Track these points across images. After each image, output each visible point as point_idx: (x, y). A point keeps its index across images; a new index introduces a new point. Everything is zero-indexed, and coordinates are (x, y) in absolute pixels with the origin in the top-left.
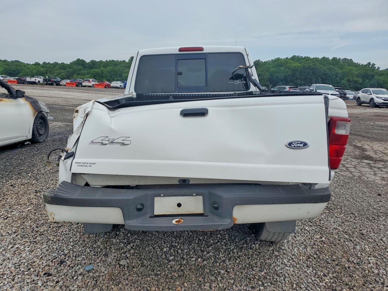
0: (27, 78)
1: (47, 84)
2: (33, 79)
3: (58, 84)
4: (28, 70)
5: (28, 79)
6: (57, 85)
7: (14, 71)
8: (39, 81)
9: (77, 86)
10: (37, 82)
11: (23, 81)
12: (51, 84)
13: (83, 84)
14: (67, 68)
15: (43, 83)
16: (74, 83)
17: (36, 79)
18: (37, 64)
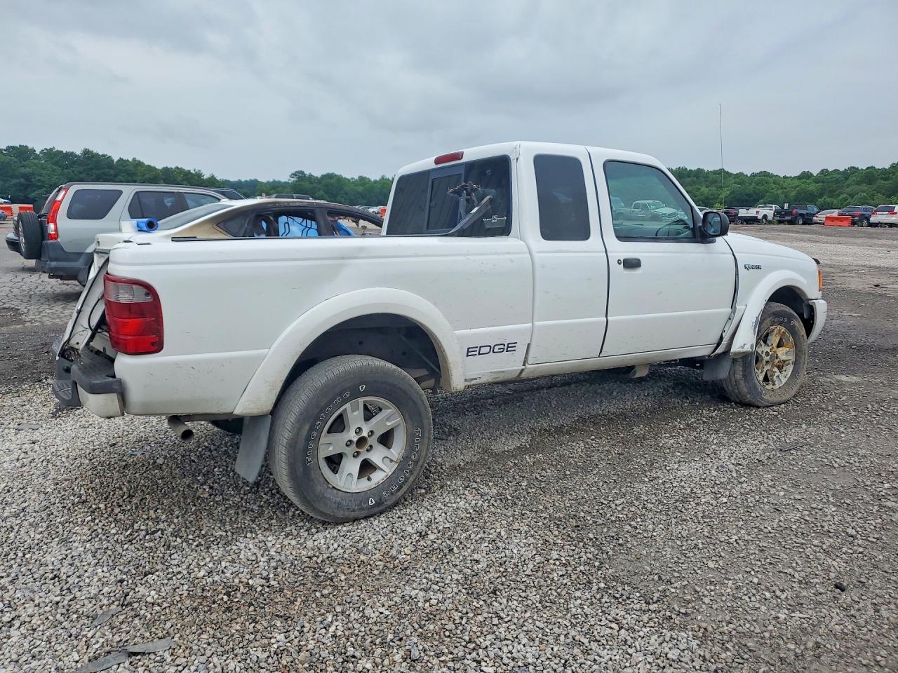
0: (740, 210)
1: (780, 222)
2: (752, 212)
3: (808, 220)
4: (779, 192)
5: (743, 212)
6: (804, 223)
7: (749, 195)
8: (765, 216)
9: (853, 223)
10: (760, 217)
11: (734, 216)
12: (791, 222)
13: (873, 219)
14: (878, 179)
15: (773, 219)
16: (847, 218)
17: (758, 212)
18: (806, 176)
